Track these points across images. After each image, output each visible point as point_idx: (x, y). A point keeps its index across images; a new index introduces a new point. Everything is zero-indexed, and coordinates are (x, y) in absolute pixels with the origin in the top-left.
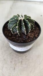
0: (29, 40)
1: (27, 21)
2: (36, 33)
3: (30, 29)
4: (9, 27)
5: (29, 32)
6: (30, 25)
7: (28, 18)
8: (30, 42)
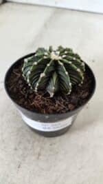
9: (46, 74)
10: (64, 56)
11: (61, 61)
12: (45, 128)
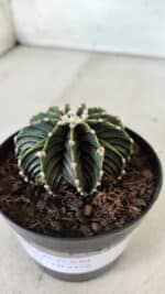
0: (94, 226)
1: (93, 132)
2: (138, 196)
3: (101, 173)
4: (19, 150)
5: (99, 184)
6: (101, 152)
7: (101, 120)
8: (96, 234)
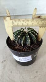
9: (20, 36)
10: (29, 31)
11: (27, 32)
12: (20, 60)
